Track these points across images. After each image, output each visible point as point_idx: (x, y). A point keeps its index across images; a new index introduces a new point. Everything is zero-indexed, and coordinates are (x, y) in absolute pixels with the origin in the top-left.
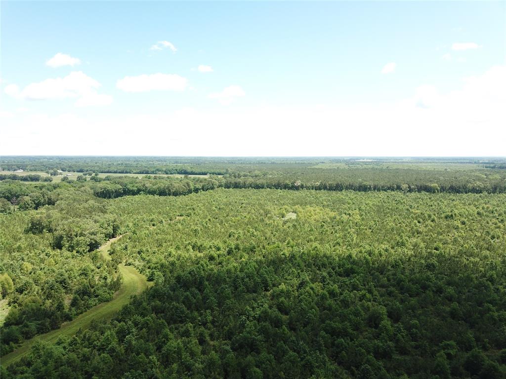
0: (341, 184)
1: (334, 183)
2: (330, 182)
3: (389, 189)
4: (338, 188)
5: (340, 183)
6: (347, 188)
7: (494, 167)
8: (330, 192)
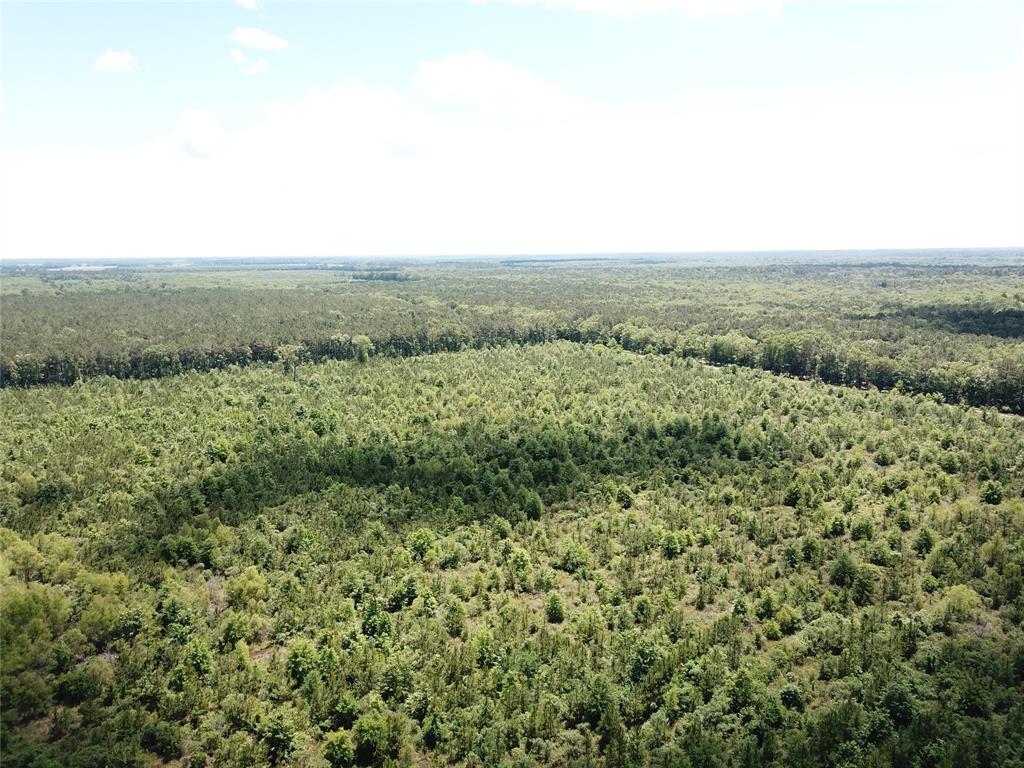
0: (66, 360)
1: (38, 358)
2: (19, 356)
3: (231, 360)
4: (57, 373)
5: (60, 356)
6: (90, 371)
7: (369, 278)
8: (32, 392)
